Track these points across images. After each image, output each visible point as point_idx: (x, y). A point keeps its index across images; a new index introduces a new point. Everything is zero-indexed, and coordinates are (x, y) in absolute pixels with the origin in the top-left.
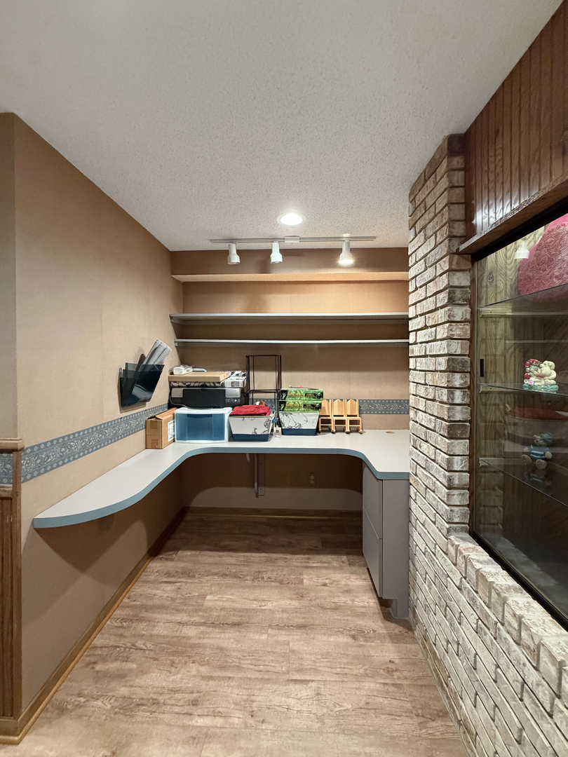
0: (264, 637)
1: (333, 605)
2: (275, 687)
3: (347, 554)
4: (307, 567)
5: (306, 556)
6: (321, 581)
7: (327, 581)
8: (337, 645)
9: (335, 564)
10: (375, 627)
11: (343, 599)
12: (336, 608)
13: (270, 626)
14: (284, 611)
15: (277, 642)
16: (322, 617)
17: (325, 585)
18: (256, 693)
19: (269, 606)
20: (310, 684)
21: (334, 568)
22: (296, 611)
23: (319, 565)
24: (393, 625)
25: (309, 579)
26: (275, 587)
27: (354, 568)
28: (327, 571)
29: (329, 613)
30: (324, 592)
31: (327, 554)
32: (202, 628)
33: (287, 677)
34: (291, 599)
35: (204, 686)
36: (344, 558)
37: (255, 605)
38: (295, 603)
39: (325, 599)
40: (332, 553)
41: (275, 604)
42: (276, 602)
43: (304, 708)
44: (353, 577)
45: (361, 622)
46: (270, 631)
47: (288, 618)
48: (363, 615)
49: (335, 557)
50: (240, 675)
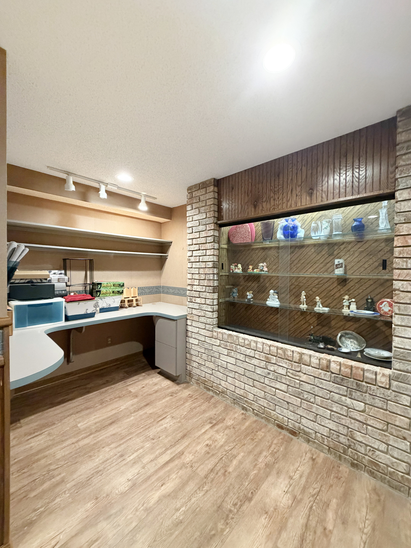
0: (132, 418)
1: (154, 392)
2: (154, 427)
3: (143, 372)
4: (127, 386)
5: (123, 382)
6: (140, 387)
7: (143, 386)
8: (167, 401)
9: (141, 378)
10: (177, 389)
11: (156, 388)
12: (156, 392)
13: (131, 413)
14: (132, 405)
15: (141, 416)
16: (153, 397)
17: (144, 387)
18: (148, 433)
19: (123, 408)
20: (167, 417)
21: (141, 380)
22: (138, 402)
23: (133, 382)
24: (182, 385)
25: (133, 389)
26: (119, 400)
27: (151, 376)
28: (140, 382)
29: (155, 394)
30: (146, 389)
31: (134, 376)
32: (92, 436)
33: (157, 421)
34: (131, 400)
35: (119, 449)
36: (143, 374)
37: (114, 412)
38: (136, 400)
39: (148, 391)
40: (136, 375)
41: (125, 406)
42: (125, 405)
43: (171, 424)
44: (154, 379)
45: (170, 390)
46: (132, 415)
47: (137, 406)
48: (169, 388)
49: (139, 375)
50: (134, 435)
